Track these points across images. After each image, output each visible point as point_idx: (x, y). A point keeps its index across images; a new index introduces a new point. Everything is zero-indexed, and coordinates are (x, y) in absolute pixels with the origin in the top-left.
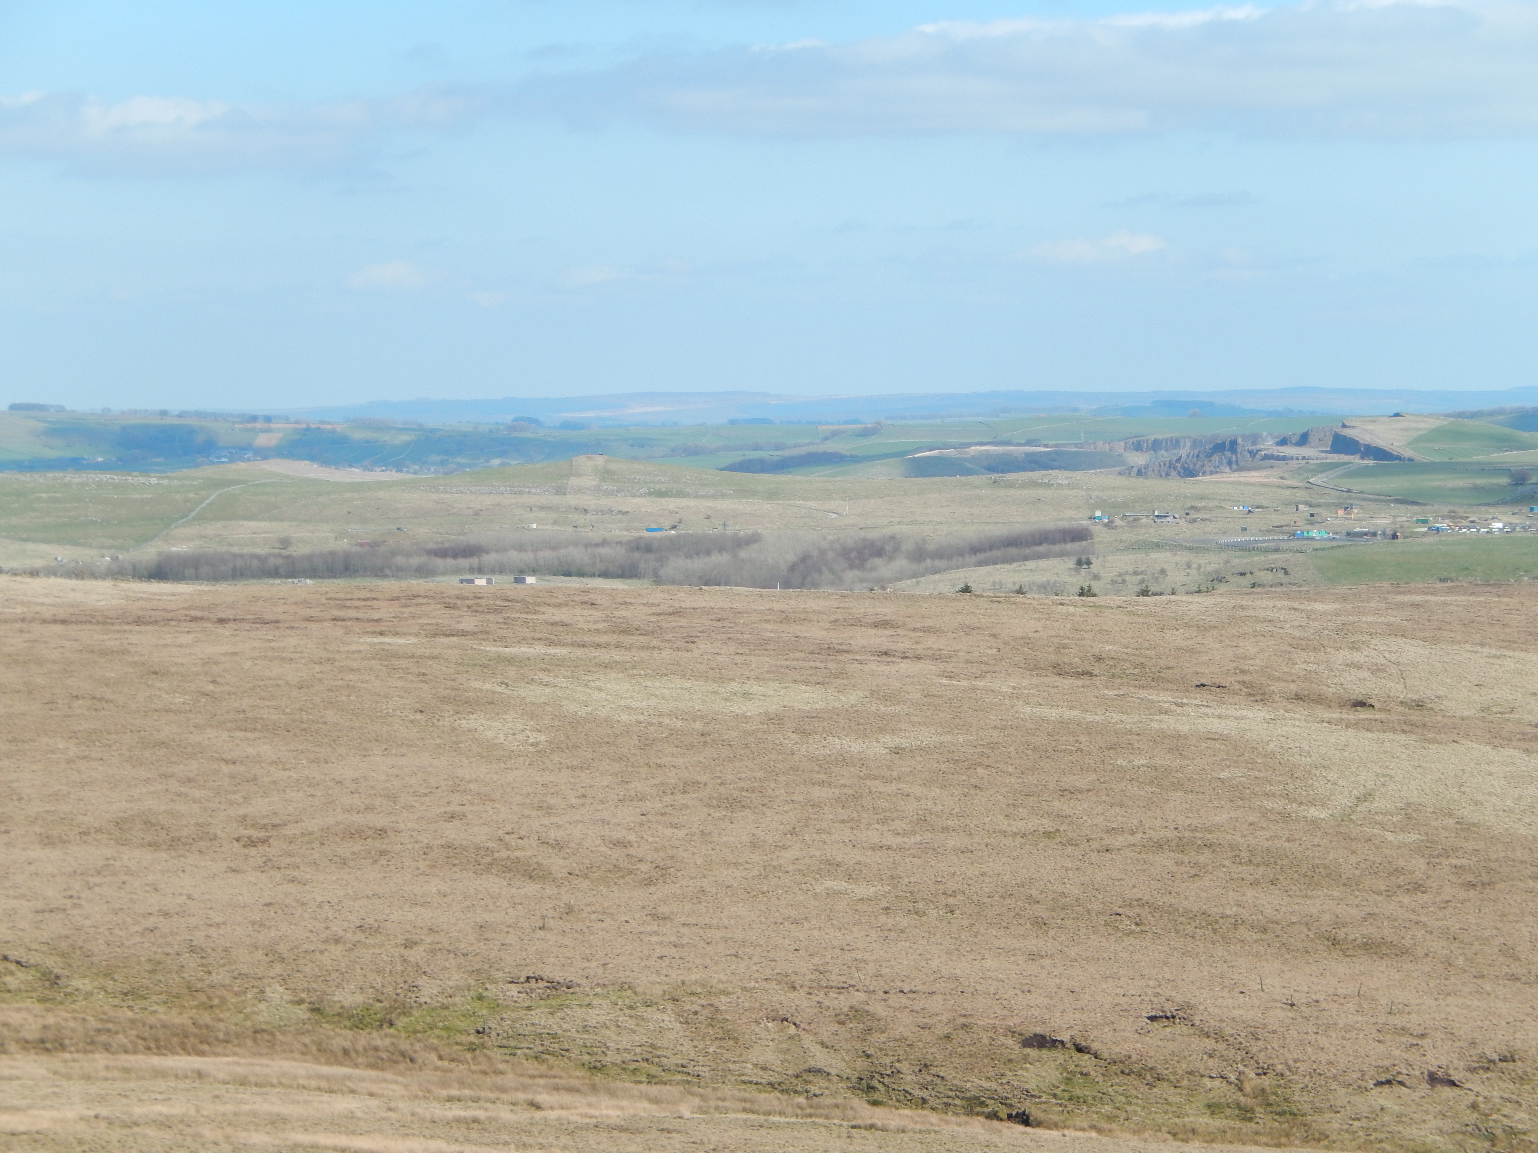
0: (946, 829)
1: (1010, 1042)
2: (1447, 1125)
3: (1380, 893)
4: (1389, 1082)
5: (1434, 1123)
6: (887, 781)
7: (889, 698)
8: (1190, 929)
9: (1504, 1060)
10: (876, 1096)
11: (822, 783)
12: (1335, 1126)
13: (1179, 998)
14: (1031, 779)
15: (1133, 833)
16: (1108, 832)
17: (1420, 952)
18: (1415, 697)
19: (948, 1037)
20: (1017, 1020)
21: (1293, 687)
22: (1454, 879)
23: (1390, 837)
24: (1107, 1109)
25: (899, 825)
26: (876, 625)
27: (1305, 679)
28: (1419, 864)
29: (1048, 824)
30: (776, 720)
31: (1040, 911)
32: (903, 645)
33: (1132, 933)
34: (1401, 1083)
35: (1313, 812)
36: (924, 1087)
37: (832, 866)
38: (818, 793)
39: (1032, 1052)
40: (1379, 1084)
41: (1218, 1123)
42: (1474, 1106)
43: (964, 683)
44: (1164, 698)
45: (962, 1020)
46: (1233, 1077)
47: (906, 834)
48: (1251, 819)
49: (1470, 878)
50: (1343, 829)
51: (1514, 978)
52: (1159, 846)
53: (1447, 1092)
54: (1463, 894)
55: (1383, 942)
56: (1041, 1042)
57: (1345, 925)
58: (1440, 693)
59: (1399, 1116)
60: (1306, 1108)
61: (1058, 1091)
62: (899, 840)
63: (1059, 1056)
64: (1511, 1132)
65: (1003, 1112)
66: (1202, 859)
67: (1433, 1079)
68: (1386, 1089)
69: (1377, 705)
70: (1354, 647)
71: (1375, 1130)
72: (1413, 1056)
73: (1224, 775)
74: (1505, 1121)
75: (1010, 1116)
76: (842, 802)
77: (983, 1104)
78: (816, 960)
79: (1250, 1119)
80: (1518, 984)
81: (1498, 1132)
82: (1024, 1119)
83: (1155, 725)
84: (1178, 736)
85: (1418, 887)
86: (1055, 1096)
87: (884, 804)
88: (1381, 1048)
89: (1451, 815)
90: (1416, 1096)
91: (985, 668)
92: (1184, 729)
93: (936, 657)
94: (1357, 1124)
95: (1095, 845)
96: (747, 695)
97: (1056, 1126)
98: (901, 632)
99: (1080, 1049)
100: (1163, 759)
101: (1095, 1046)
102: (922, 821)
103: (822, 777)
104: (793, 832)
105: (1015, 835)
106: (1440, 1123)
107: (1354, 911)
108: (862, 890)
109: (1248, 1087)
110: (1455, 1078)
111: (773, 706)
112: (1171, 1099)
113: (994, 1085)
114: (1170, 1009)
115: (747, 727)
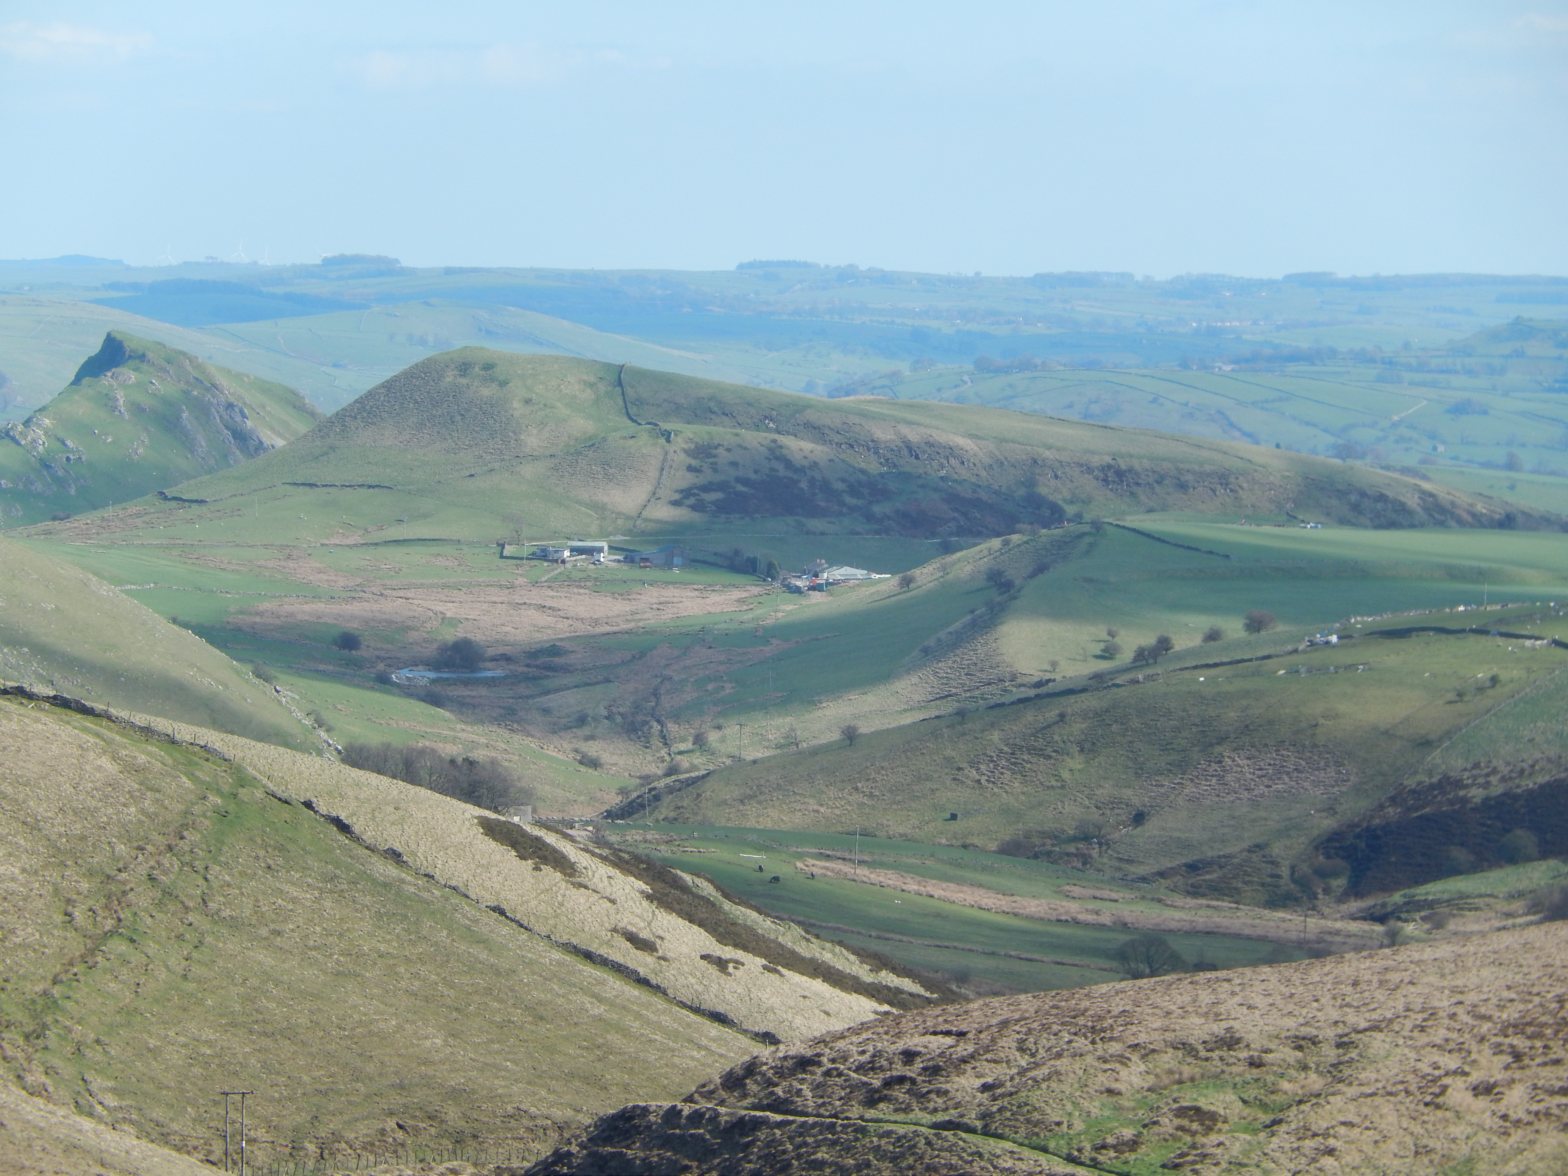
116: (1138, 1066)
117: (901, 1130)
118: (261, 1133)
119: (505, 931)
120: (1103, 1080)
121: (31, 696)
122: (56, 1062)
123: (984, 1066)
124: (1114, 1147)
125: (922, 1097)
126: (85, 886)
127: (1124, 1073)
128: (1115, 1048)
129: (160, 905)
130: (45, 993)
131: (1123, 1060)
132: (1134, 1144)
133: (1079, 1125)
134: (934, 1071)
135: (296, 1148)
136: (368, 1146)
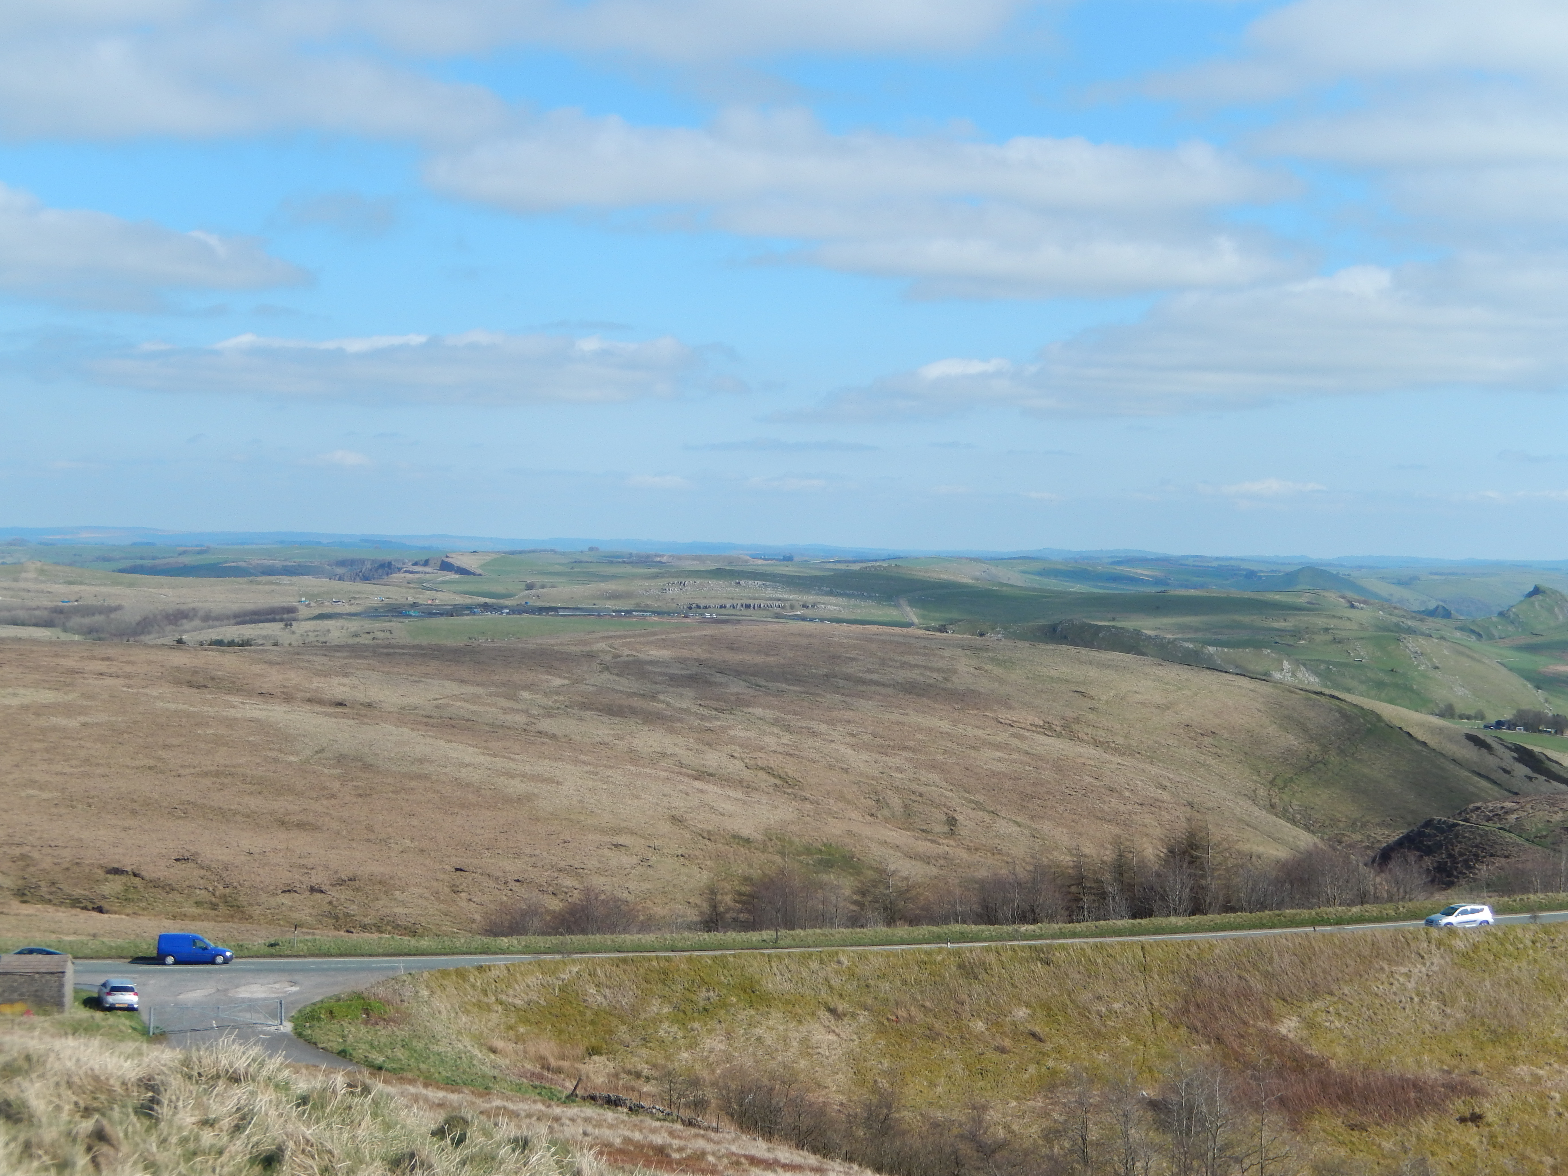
0: (98, 765)
1: (99, 871)
2: (314, 912)
3: (312, 799)
4: (289, 891)
5: (307, 911)
6: (74, 739)
7: (91, 697)
8: (211, 816)
9: (350, 880)
10: (25, 898)
11: (39, 741)
12: (258, 912)
13: (193, 850)
14: (150, 739)
15: (194, 767)
16: (182, 767)
17: (325, 828)
18: (369, 701)
19: (68, 869)
20: (106, 861)
21: (308, 695)
22: (352, 792)
23: (326, 771)
24: (144, 904)
25: (74, 762)
26: (103, 659)
27: (316, 691)
28: (337, 785)
29: (152, 763)
30: (25, 708)
31: (136, 806)
32: (113, 670)
33: (181, 817)
34: (296, 892)
35: (292, 758)
36: (51, 893)
37: (32, 783)
38: (37, 746)
39: (110, 876)
40: (284, 892)
41: (199, 911)
42: (330, 903)
43: (135, 691)
44: (235, 699)
45: (78, 861)
46: (211, 889)
47: (76, 767)
48: (258, 761)
49: (361, 792)
50: (303, 767)
51: (369, 841)
52: (206, 774)
53: (319, 896)
54: (355, 800)
55: (308, 823)
56: (116, 871)
57: (290, 814)
58: (382, 699)
59: (291, 907)
60: (245, 903)
61: (120, 896)
62: (72, 769)
63: (123, 878)
64: (347, 915)
65: (90, 906)
66: (226, 781)
67: (312, 890)
68: (287, 894)
69: (348, 705)
70: (346, 675)
71: (277, 914)
72: (305, 879)
73: (250, 739)
74: (345, 910)
75: (93, 909)
76: (47, 750)
77: (80, 902)
78: (10, 831)
79: (216, 909)
80: (370, 844)
81: (341, 915)
82: (100, 910)
83: (224, 714)
84: (235, 720)
85: (333, 796)
86: (118, 898)
87: (69, 751)
88: (290, 874)
89: (361, 761)
90: (302, 898)
91: (149, 682)
92: (239, 715)
93: (128, 676)
94: (269, 911)
95: (173, 773)
96: (15, 695)
97: (115, 913)
98: (115, 663)
99: (135, 875)
100: (222, 731)
101: (143, 873)
102: (87, 761)
103: (41, 737)
104: (17, 766)
105: (133, 768)
106: (311, 911)
107: (296, 807)
108: (46, 795)
109: (217, 893)
110: (324, 888)
111: (26, 701)
112: (178, 900)
113: (86, 893)
114: (187, 855)
115: (9, 711)
116: (1560, 814)
117: (1487, 828)
118: (1344, 819)
119: (1452, 766)
120: (1547, 818)
121: (1324, 695)
122: (1284, 796)
123: (1520, 812)
124: (1540, 838)
125: (1500, 820)
126: (1317, 748)
127: (1554, 816)
128: (1556, 809)
129: (1338, 754)
130: (1291, 778)
131: (1556, 813)
132: (1545, 837)
133: (1534, 830)
134: (1506, 813)
135: (1354, 823)
136: (1378, 825)
